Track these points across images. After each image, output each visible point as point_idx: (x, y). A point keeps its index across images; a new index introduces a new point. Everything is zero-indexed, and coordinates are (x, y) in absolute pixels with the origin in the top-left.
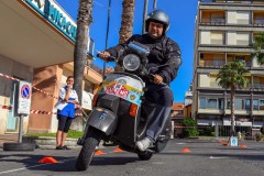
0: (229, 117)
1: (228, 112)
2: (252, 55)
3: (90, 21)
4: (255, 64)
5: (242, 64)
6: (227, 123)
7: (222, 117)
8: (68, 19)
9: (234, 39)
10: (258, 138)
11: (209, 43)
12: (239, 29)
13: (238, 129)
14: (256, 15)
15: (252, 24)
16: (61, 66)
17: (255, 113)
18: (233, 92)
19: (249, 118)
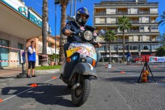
0: (109, 54)
1: (108, 51)
2: (118, 27)
3: (47, 20)
4: (119, 31)
5: (113, 31)
6: (108, 56)
7: (106, 54)
8: (39, 18)
9: (110, 21)
10: (120, 62)
11: (99, 23)
12: (111, 16)
13: (113, 58)
14: (119, 10)
15: (117, 14)
16: (38, 37)
17: (119, 51)
18: (110, 43)
19: (117, 53)
